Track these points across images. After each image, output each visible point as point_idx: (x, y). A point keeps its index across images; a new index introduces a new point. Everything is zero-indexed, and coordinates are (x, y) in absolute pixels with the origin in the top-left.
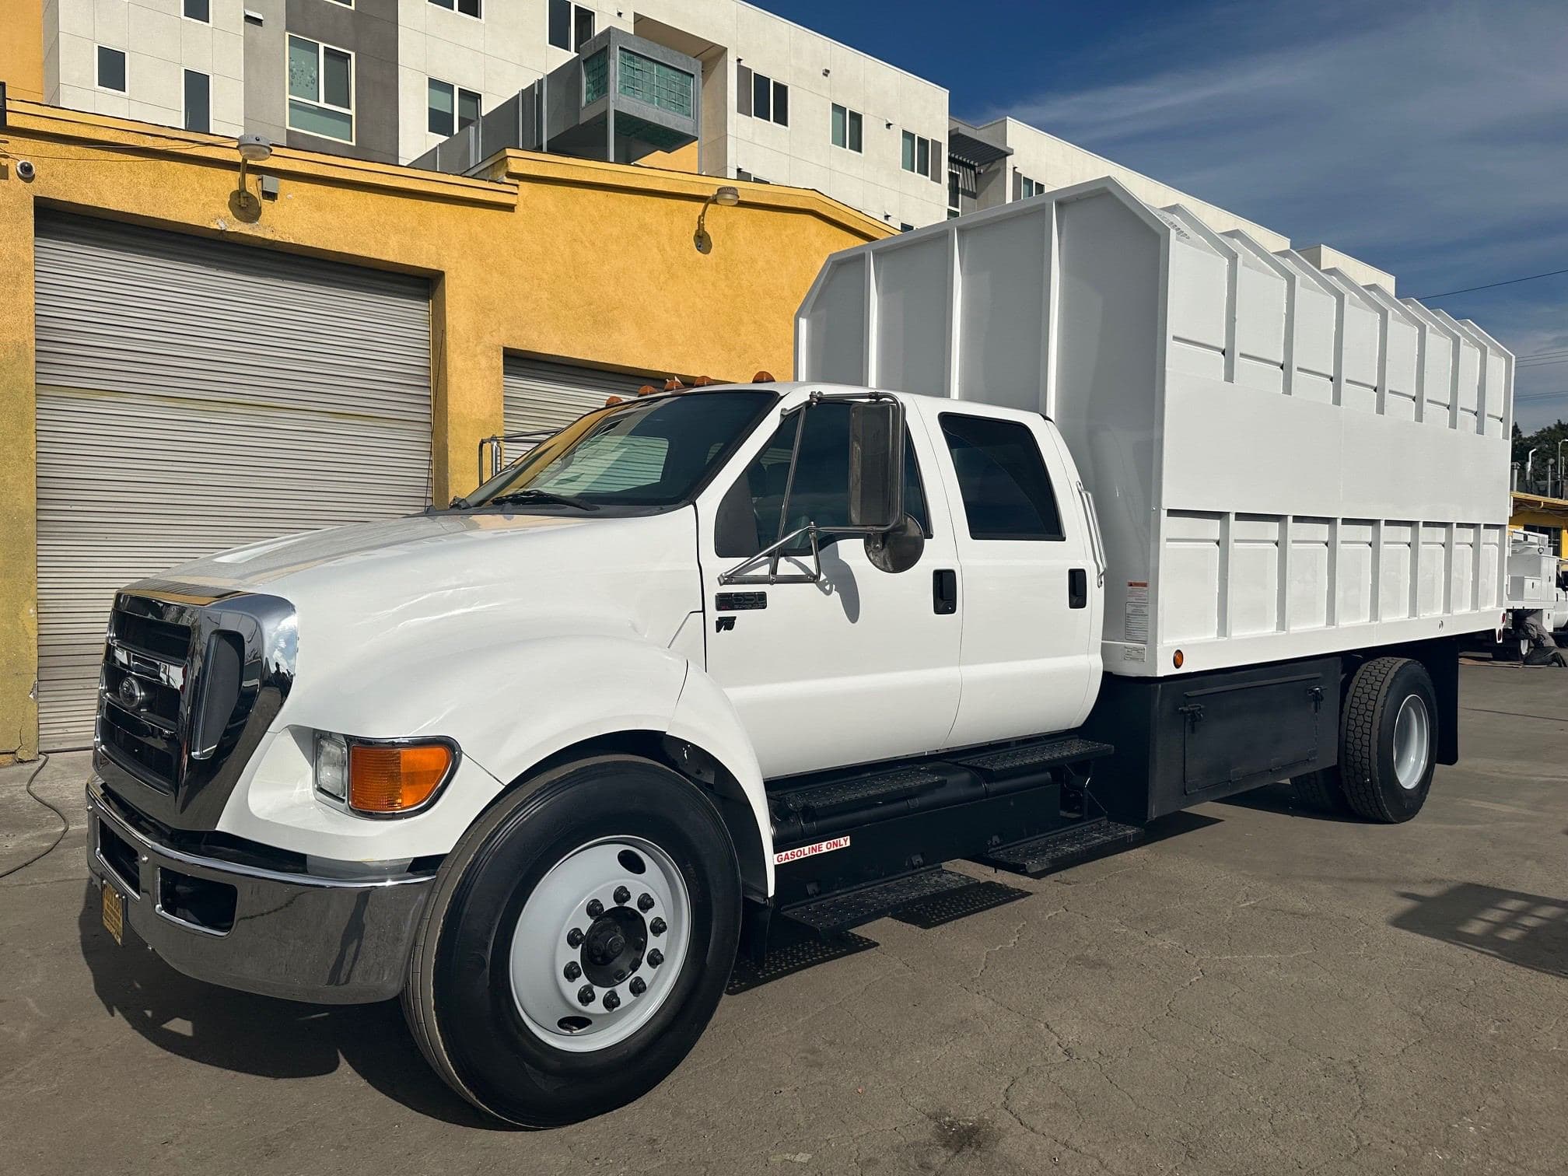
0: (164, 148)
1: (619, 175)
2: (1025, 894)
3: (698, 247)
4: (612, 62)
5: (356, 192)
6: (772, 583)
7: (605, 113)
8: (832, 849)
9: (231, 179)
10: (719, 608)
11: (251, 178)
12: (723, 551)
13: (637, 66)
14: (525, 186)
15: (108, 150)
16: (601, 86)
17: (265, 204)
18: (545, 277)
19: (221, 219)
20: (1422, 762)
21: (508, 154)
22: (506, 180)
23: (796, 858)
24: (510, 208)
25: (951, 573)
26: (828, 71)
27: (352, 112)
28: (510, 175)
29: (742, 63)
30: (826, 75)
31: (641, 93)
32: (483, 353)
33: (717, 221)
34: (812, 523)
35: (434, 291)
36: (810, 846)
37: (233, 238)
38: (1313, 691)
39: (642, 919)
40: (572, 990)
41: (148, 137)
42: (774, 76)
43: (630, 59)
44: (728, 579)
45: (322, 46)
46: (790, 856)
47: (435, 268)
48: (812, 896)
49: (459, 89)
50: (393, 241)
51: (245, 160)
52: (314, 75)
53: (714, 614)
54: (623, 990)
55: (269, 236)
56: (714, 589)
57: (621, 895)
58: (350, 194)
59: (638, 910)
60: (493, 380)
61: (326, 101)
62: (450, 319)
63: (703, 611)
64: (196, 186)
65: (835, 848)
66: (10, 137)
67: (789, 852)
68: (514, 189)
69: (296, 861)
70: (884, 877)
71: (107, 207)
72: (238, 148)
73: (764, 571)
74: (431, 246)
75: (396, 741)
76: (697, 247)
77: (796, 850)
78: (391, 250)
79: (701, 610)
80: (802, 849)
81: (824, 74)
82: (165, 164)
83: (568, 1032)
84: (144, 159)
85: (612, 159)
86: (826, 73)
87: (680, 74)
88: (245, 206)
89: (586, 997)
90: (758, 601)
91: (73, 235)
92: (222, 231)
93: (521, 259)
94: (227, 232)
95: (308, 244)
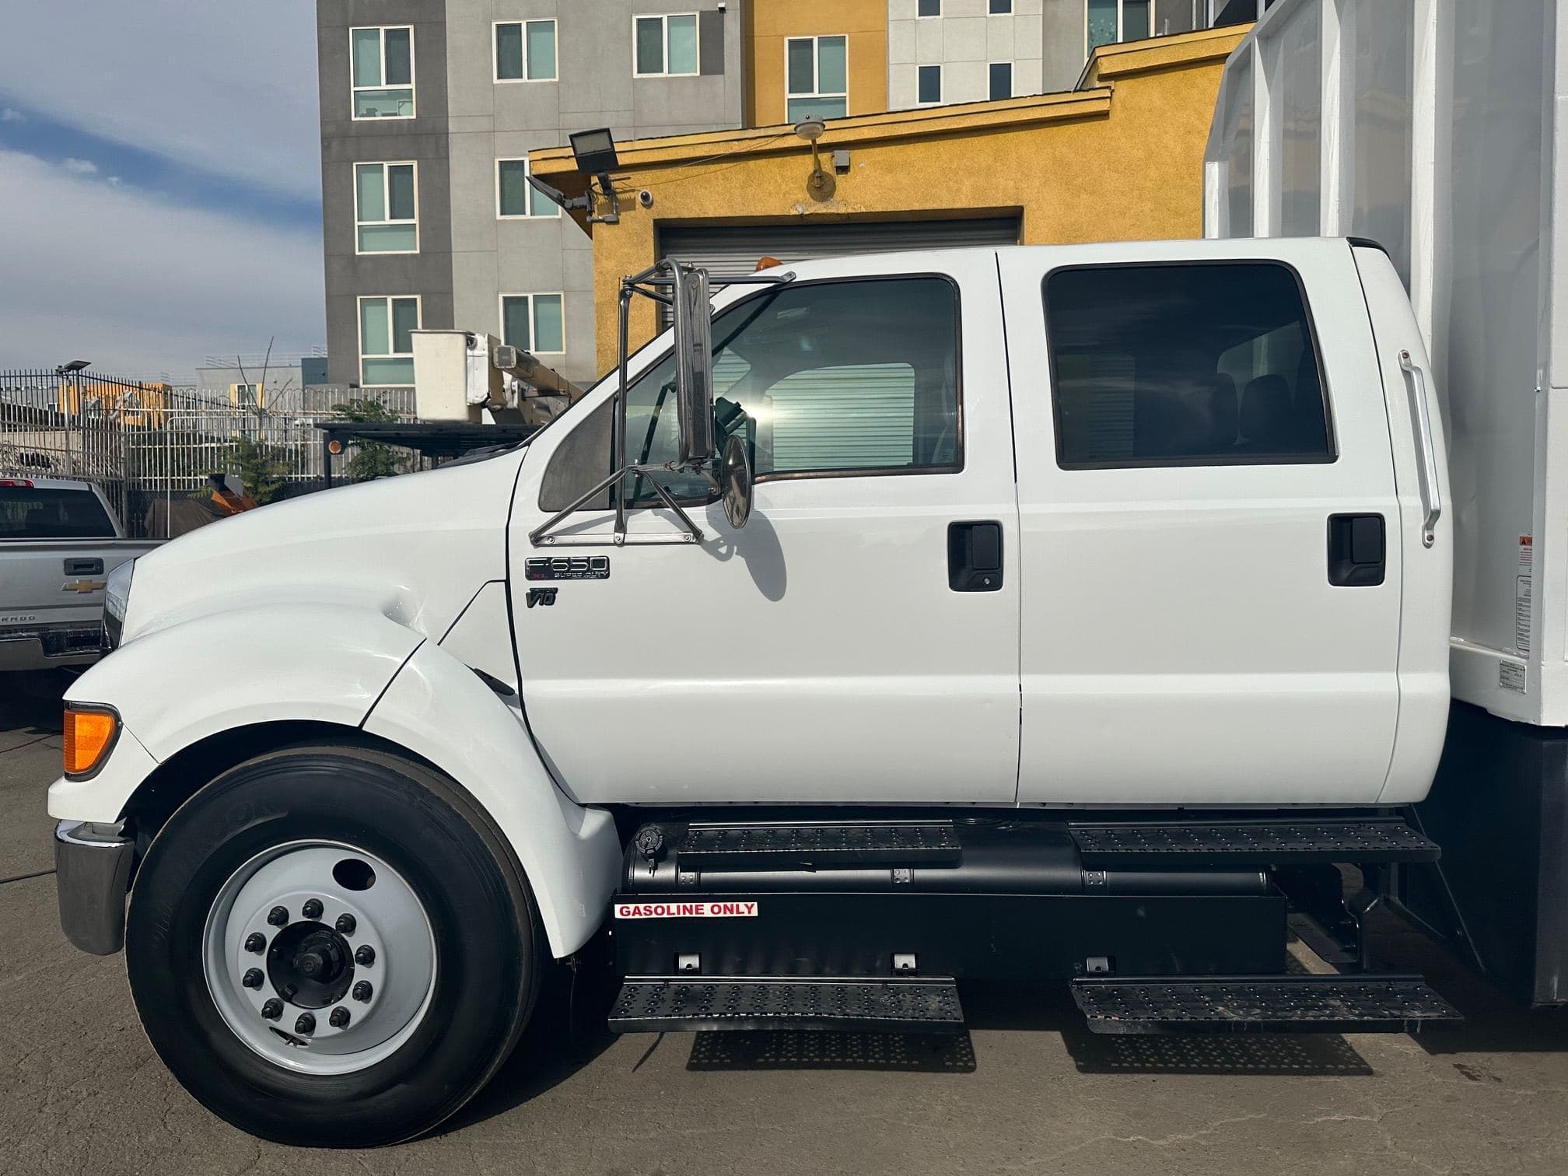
0: (748, 149)
5: (927, 144)
6: (619, 546)
8: (721, 915)
9: (806, 163)
11: (824, 157)
12: (549, 502)
14: (1122, 88)
17: (840, 180)
18: (1149, 184)
19: (799, 203)
21: (1098, 55)
22: (1098, 84)
23: (654, 916)
24: (1103, 115)
25: (992, 530)
28: (1103, 78)
35: (1020, 230)
36: (681, 905)
37: (812, 219)
39: (346, 942)
40: (258, 1000)
46: (643, 911)
47: (1012, 205)
50: (967, 185)
51: (814, 141)
52: (1113, 30)
53: (522, 586)
54: (322, 1017)
55: (842, 210)
56: (524, 553)
58: (921, 147)
59: (339, 931)
63: (507, 582)
64: (778, 178)
66: (629, 173)
67: (641, 906)
68: (1107, 94)
71: (706, 216)
73: (608, 529)
74: (1008, 182)
77: (653, 906)
78: (963, 197)
79: (504, 578)
80: (665, 905)
82: (752, 164)
84: (735, 164)
88: (821, 186)
89: (274, 1010)
91: (692, 247)
92: (801, 216)
93: (1117, 171)
94: (806, 215)
95: (879, 209)
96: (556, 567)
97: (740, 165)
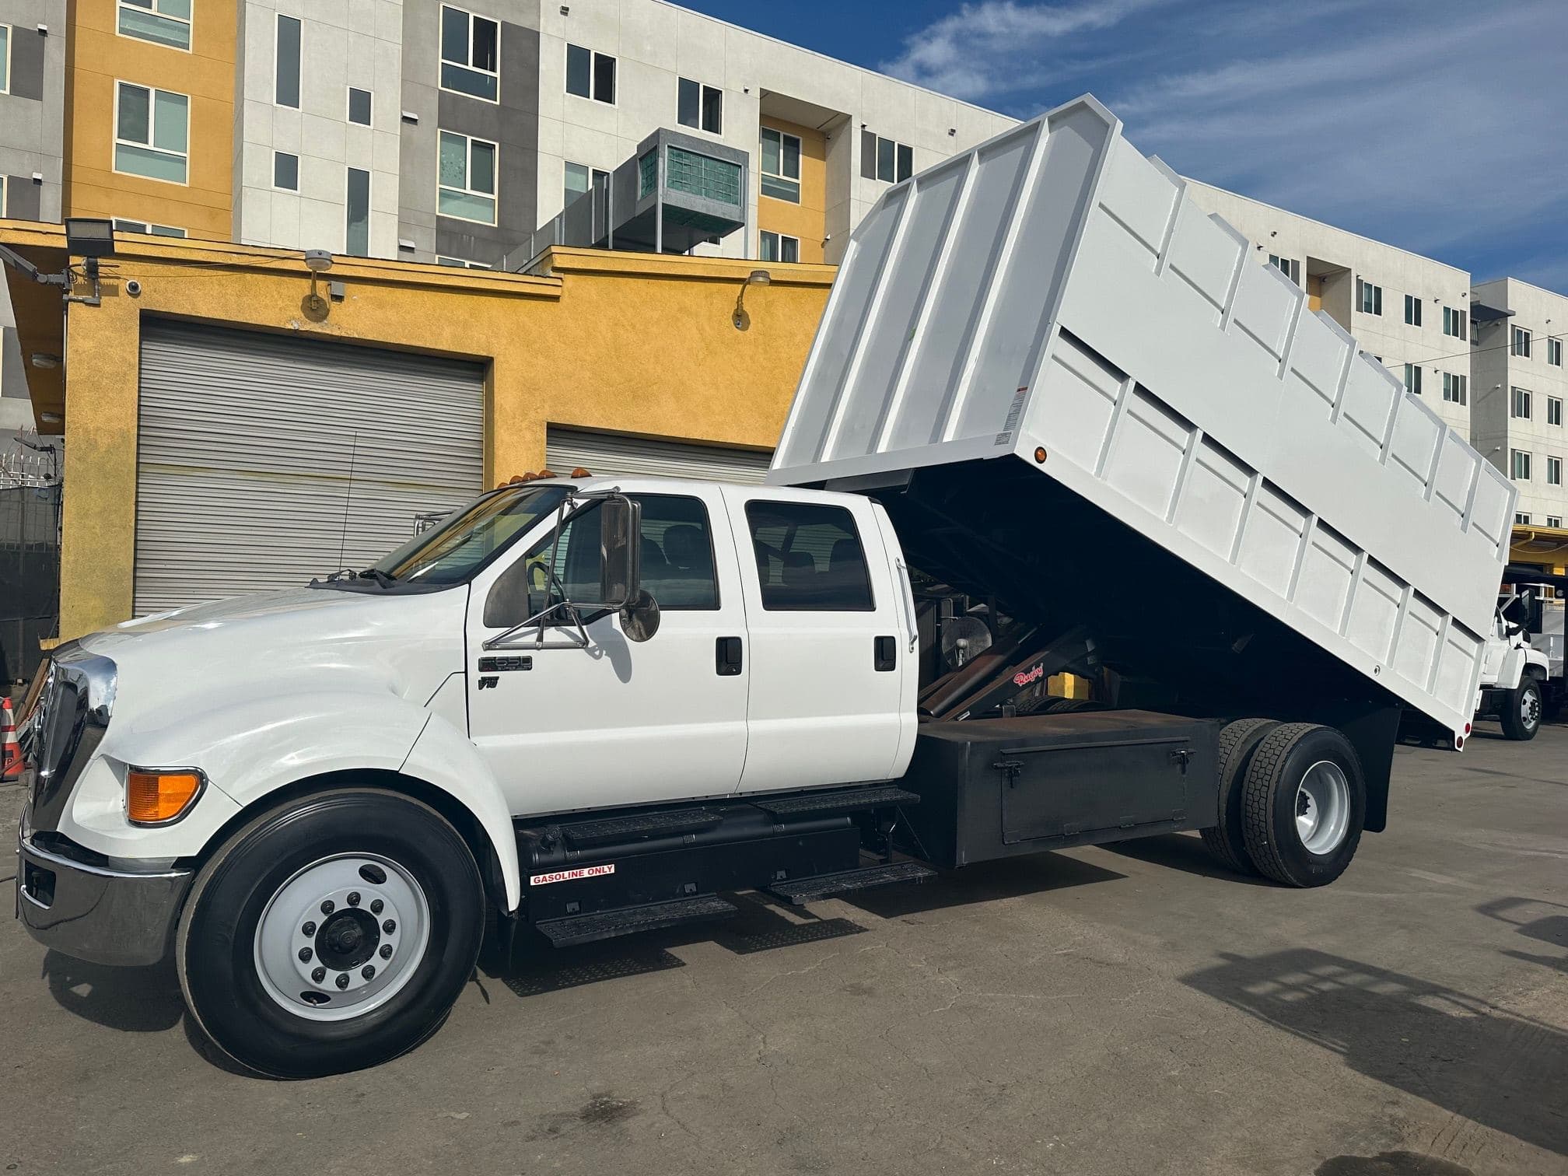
0: (247, 264)
1: (658, 264)
3: (737, 325)
4: (660, 159)
6: (538, 649)
7: (655, 207)
8: (594, 875)
9: (305, 285)
10: (481, 670)
11: (321, 284)
12: (489, 623)
13: (686, 161)
14: (570, 279)
15: (202, 267)
16: (652, 183)
17: (334, 306)
18: (588, 358)
19: (294, 320)
20: (1341, 831)
21: (553, 251)
22: (552, 274)
23: (555, 881)
24: (555, 299)
25: (736, 642)
26: (953, 131)
27: (495, 197)
28: (555, 269)
29: (867, 129)
30: (953, 135)
31: (689, 186)
32: (528, 428)
33: (756, 300)
34: (568, 600)
35: (487, 372)
36: (571, 872)
37: (305, 335)
39: (376, 919)
40: (307, 970)
41: (234, 255)
42: (899, 139)
43: (679, 156)
44: (489, 646)
45: (469, 139)
46: (548, 879)
47: (484, 354)
48: (570, 914)
49: (593, 170)
50: (447, 332)
51: (313, 270)
52: (462, 166)
53: (476, 675)
54: (356, 975)
55: (336, 333)
56: (477, 654)
57: (354, 899)
58: (408, 293)
59: (371, 912)
60: (537, 451)
61: (472, 189)
62: (498, 399)
63: (466, 672)
64: (275, 293)
65: (598, 874)
66: (122, 262)
67: (547, 876)
68: (559, 283)
70: (650, 902)
71: (199, 315)
72: (305, 260)
73: (532, 639)
74: (481, 336)
75: (161, 769)
76: (735, 325)
77: (554, 874)
78: (445, 342)
79: (464, 670)
80: (561, 873)
81: (950, 134)
82: (248, 276)
83: (312, 1004)
84: (231, 273)
85: (659, 250)
86: (952, 132)
87: (728, 166)
88: (315, 308)
89: (319, 976)
90: (525, 664)
91: (172, 338)
92: (296, 331)
93: (565, 343)
94: (301, 331)
95: (370, 337)
96: (499, 663)
97: (236, 275)
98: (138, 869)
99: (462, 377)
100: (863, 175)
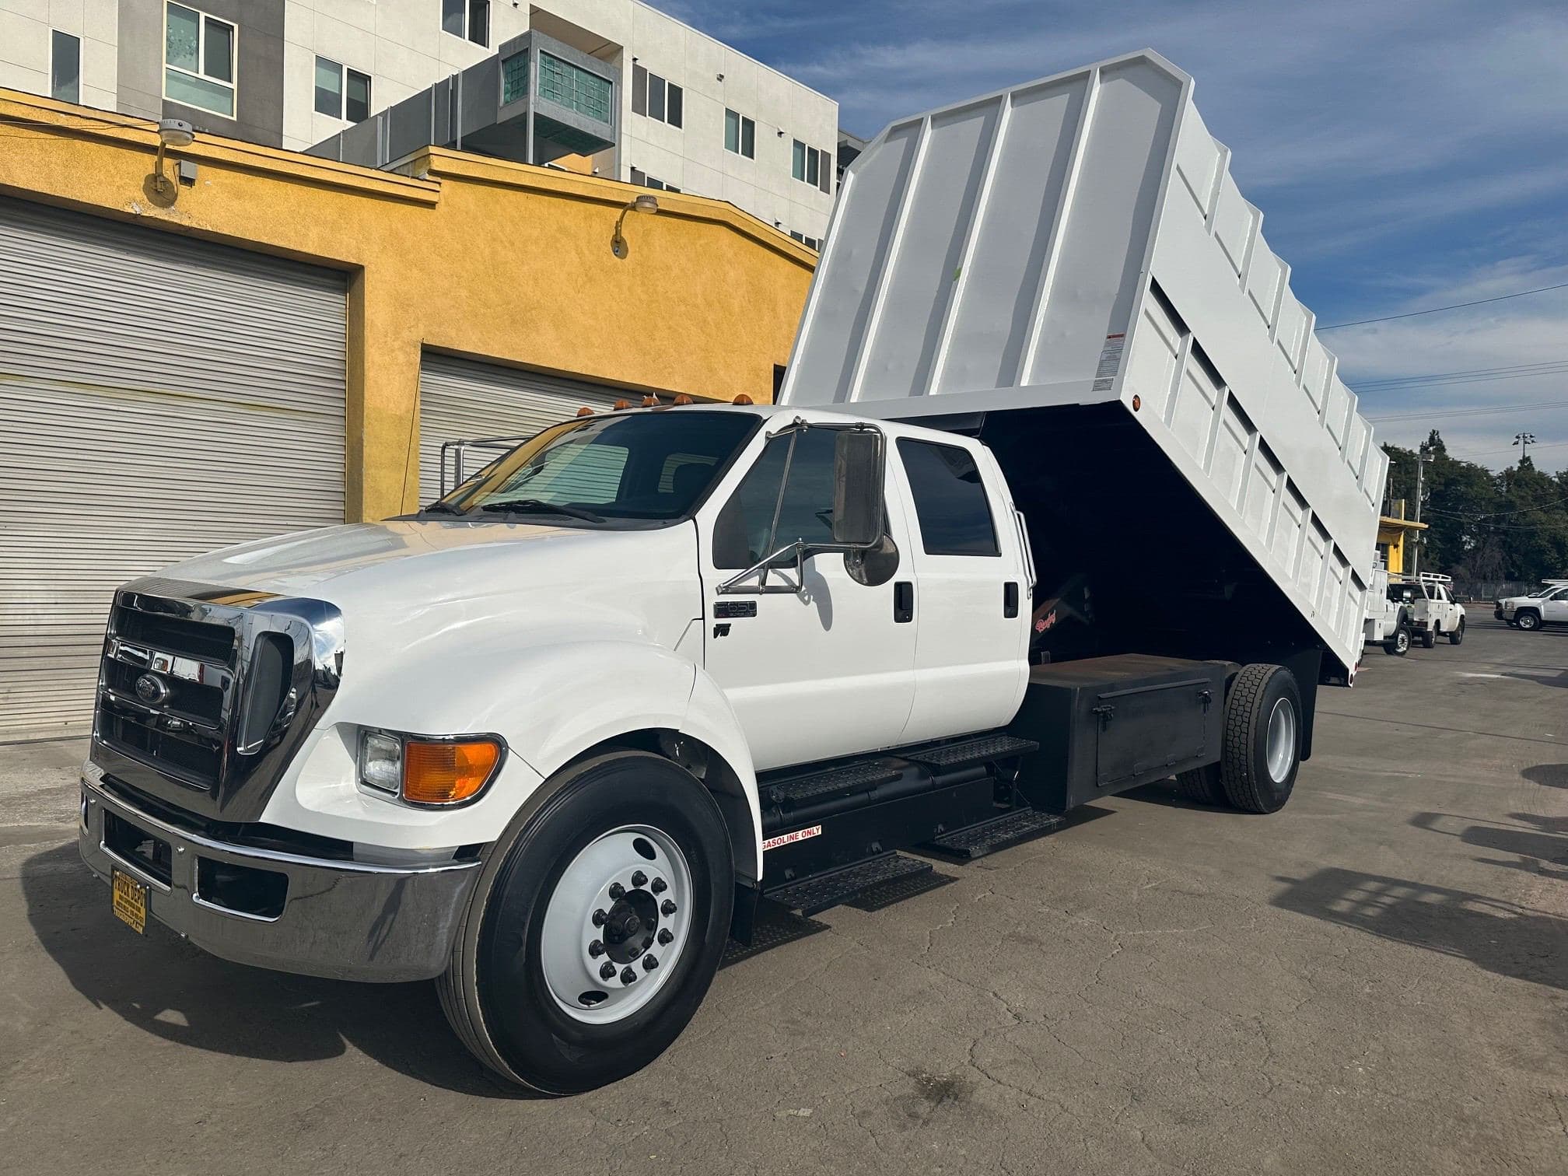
1: (539, 178)
2: (954, 880)
3: (615, 252)
4: (532, 64)
5: (276, 181)
6: (761, 593)
7: (525, 115)
8: (806, 837)
9: (146, 163)
10: (717, 616)
11: (168, 162)
12: (720, 563)
13: (557, 70)
14: (445, 182)
15: (19, 126)
16: (520, 87)
17: (183, 189)
18: (464, 274)
19: (134, 202)
20: (1289, 759)
21: (431, 152)
22: (428, 177)
23: (777, 846)
24: (431, 205)
25: (909, 585)
26: (722, 76)
27: (234, 86)
28: (432, 172)
29: (638, 63)
30: (721, 80)
31: (560, 97)
32: (401, 348)
33: (635, 227)
34: (800, 539)
35: (352, 284)
37: (146, 222)
38: (1201, 694)
39: (655, 900)
40: (595, 965)
41: (62, 115)
42: (670, 78)
43: (551, 63)
44: (726, 590)
45: (203, 15)
46: (772, 844)
47: (354, 262)
48: (789, 880)
49: (348, 69)
50: (314, 233)
51: (163, 144)
52: (194, 45)
53: (712, 622)
54: (637, 966)
55: (186, 223)
56: (713, 599)
57: (639, 879)
58: (269, 183)
59: (652, 893)
60: (410, 376)
61: (205, 74)
62: (369, 312)
63: (703, 618)
64: (111, 168)
65: (809, 836)
67: (771, 840)
68: (436, 187)
69: (341, 849)
70: (849, 862)
71: (15, 185)
72: (158, 132)
73: (754, 582)
74: (351, 240)
75: (447, 738)
76: (614, 252)
77: (776, 839)
78: (312, 244)
79: (701, 617)
80: (781, 837)
81: (718, 79)
82: (78, 144)
83: (586, 1006)
84: (57, 137)
85: (531, 161)
86: (721, 78)
87: (598, 80)
88: (159, 190)
89: (607, 972)
90: (749, 610)
92: (136, 216)
93: (441, 256)
94: (142, 216)
95: (226, 232)
97: (62, 141)
98: (417, 862)
99: (320, 286)
100: (634, 110)
